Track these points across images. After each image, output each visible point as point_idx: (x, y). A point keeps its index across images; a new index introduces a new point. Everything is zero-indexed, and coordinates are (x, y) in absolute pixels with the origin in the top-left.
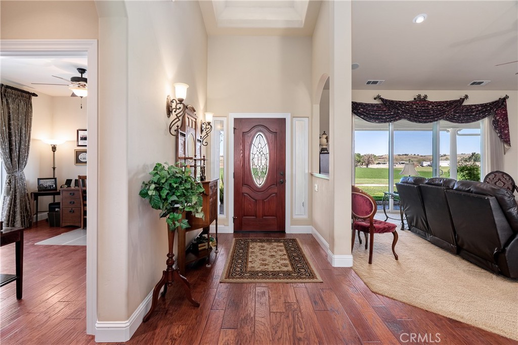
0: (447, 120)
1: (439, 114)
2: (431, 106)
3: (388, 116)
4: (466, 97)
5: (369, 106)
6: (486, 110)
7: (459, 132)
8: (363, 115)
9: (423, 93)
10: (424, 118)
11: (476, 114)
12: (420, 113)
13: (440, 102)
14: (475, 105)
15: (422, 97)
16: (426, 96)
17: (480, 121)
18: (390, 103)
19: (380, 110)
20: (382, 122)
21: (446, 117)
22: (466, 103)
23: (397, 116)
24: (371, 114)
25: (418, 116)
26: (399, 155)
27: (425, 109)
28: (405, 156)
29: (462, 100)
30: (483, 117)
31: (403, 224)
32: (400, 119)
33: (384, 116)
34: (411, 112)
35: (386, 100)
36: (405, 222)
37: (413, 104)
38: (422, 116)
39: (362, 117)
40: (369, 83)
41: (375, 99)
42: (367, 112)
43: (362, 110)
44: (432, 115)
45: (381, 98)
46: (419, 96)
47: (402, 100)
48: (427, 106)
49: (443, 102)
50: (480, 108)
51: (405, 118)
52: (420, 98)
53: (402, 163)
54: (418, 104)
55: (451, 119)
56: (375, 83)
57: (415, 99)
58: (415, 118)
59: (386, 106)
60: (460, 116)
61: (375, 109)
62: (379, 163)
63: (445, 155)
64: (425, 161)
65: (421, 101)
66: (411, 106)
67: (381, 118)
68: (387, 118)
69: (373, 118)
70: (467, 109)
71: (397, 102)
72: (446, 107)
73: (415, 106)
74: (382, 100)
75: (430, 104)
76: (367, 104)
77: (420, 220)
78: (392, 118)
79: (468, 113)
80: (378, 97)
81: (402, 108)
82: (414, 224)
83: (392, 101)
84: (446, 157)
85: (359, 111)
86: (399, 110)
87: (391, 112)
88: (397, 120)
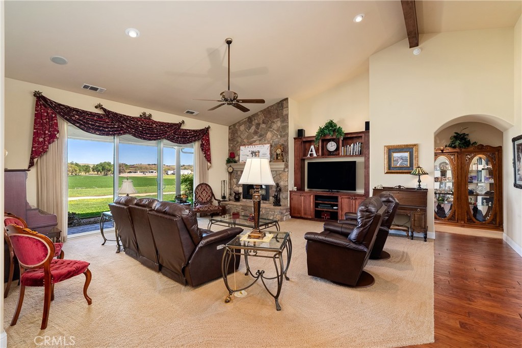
0: (169, 140)
1: (162, 133)
2: (155, 125)
3: (111, 128)
4: (183, 122)
5: (87, 114)
6: (197, 135)
7: (183, 150)
8: (78, 123)
9: (148, 112)
10: (149, 135)
11: (190, 137)
12: (145, 131)
13: (163, 123)
14: (189, 130)
15: (147, 116)
16: (150, 115)
17: (193, 144)
18: (113, 116)
19: (102, 121)
20: (103, 134)
21: (168, 137)
22: (183, 127)
23: (121, 130)
24: (89, 124)
25: (142, 132)
26: (149, 165)
27: (149, 127)
28: (154, 166)
29: (180, 125)
30: (195, 141)
31: (119, 246)
32: (125, 133)
33: (107, 128)
34: (137, 129)
35: (109, 112)
36: (121, 243)
37: (138, 120)
38: (147, 134)
39: (78, 125)
40: (86, 87)
41: (96, 107)
42: (85, 121)
43: (77, 117)
44: (155, 134)
45: (102, 108)
46: (144, 114)
47: (127, 115)
48: (151, 125)
49: (165, 123)
50: (193, 133)
51: (129, 133)
52: (145, 116)
53: (151, 172)
54: (143, 121)
55: (172, 140)
56: (96, 89)
57: (141, 116)
58: (140, 134)
59: (109, 118)
60: (179, 137)
61: (95, 118)
62: (130, 172)
63: (184, 166)
64: (169, 170)
65: (146, 119)
66: (136, 122)
67: (104, 131)
68: (110, 131)
69: (93, 129)
70: (184, 133)
71: (122, 116)
72: (168, 128)
73: (140, 123)
74: (105, 110)
75: (154, 123)
76: (84, 112)
77: (131, 241)
78: (116, 131)
79: (184, 135)
80: (99, 106)
81: (127, 123)
82: (127, 246)
83: (116, 114)
84: (184, 167)
85: (73, 118)
86: (124, 124)
87: (115, 125)
88: (121, 134)
